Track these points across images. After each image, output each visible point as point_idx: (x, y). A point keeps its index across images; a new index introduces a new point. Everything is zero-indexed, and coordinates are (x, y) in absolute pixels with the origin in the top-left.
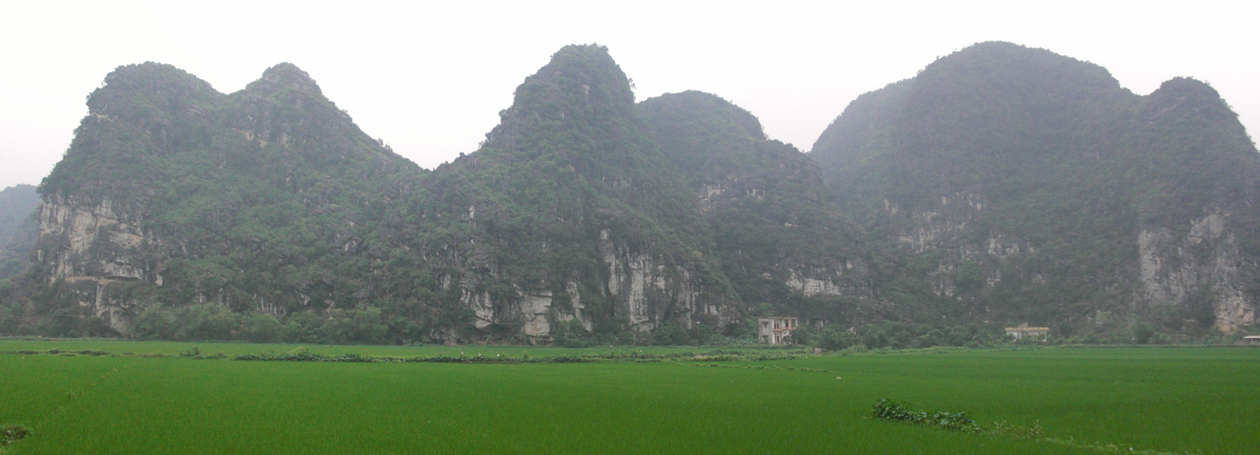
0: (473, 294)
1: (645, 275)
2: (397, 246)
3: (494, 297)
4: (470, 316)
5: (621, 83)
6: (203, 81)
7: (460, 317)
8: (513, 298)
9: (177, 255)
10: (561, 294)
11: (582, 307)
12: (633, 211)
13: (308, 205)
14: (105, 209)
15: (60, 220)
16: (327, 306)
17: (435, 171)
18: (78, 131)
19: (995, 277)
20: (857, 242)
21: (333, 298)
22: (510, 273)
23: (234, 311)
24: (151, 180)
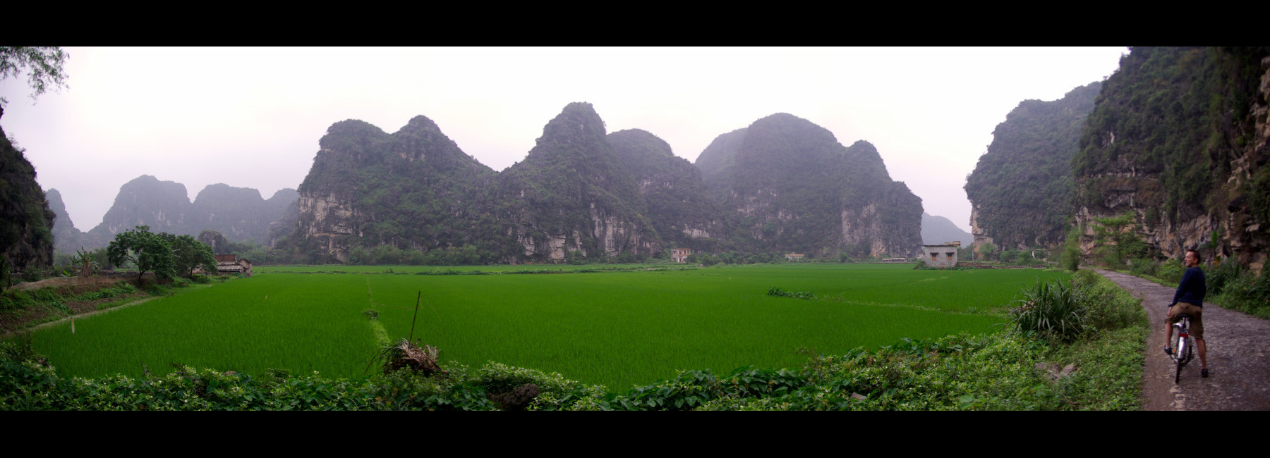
0: (524, 238)
1: (614, 227)
2: (483, 213)
3: (535, 239)
4: (522, 249)
5: (600, 124)
6: (377, 128)
7: (517, 250)
8: (545, 239)
9: (370, 221)
10: (570, 237)
11: (581, 243)
12: (607, 193)
13: (436, 192)
14: (332, 198)
15: (309, 205)
16: (448, 246)
17: (502, 172)
18: (316, 159)
19: (781, 230)
20: (718, 211)
21: (451, 242)
22: (543, 226)
23: (400, 249)
24: (355, 182)
